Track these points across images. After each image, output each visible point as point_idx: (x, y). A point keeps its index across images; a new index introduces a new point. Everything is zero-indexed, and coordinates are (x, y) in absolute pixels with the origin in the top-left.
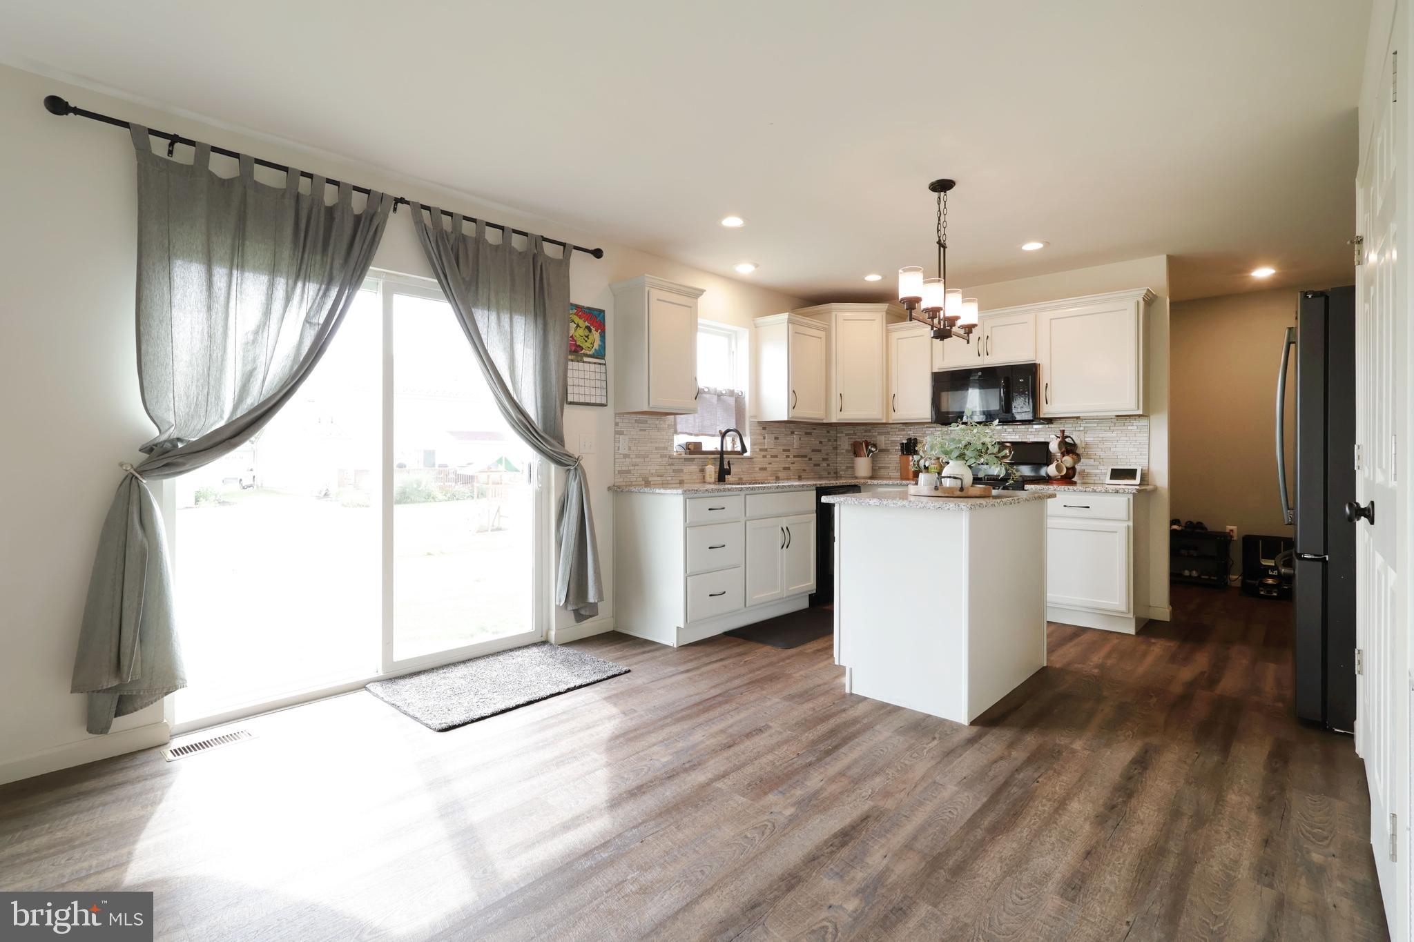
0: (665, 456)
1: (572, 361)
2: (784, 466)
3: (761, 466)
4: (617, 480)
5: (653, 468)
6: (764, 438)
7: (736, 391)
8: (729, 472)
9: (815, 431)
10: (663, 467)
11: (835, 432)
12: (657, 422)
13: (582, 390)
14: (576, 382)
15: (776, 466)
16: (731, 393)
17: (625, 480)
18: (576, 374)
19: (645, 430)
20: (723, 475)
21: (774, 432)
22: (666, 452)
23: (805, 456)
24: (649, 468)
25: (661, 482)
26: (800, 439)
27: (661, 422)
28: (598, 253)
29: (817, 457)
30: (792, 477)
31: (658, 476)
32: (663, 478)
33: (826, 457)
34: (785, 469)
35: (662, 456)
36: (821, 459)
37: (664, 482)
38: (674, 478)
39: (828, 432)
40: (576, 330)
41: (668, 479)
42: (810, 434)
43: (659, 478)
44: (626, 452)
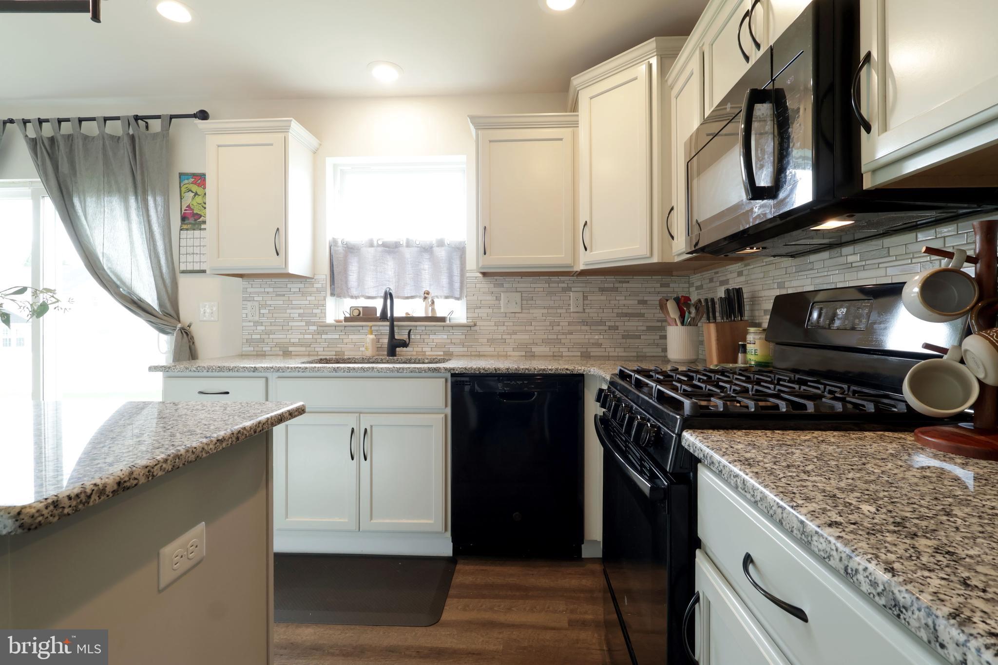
0: (314, 324)
1: (187, 230)
2: (545, 337)
3: (490, 337)
4: (244, 349)
5: (295, 337)
6: (498, 299)
7: (447, 242)
8: (405, 344)
9: (624, 285)
10: (311, 336)
11: (687, 285)
12: (302, 286)
13: (197, 258)
14: (190, 250)
15: (527, 337)
16: (441, 243)
17: (256, 349)
18: (190, 242)
19: (284, 295)
20: (395, 346)
21: (518, 290)
22: (313, 319)
23: (602, 323)
24: (288, 336)
25: (307, 353)
26: (585, 298)
27: (307, 285)
28: (203, 115)
29: (632, 325)
30: (564, 354)
31: (302, 346)
32: (308, 349)
33: (659, 324)
34: (543, 341)
35: (308, 323)
36: (644, 328)
37: (311, 353)
38: (325, 349)
39: (667, 285)
40: (193, 198)
41: (317, 349)
42: (615, 289)
43: (304, 349)
44: (256, 318)
